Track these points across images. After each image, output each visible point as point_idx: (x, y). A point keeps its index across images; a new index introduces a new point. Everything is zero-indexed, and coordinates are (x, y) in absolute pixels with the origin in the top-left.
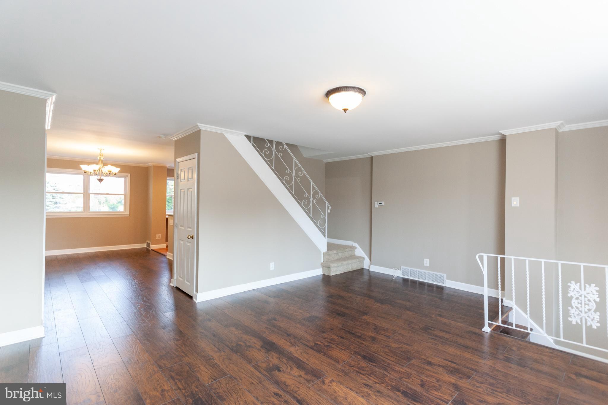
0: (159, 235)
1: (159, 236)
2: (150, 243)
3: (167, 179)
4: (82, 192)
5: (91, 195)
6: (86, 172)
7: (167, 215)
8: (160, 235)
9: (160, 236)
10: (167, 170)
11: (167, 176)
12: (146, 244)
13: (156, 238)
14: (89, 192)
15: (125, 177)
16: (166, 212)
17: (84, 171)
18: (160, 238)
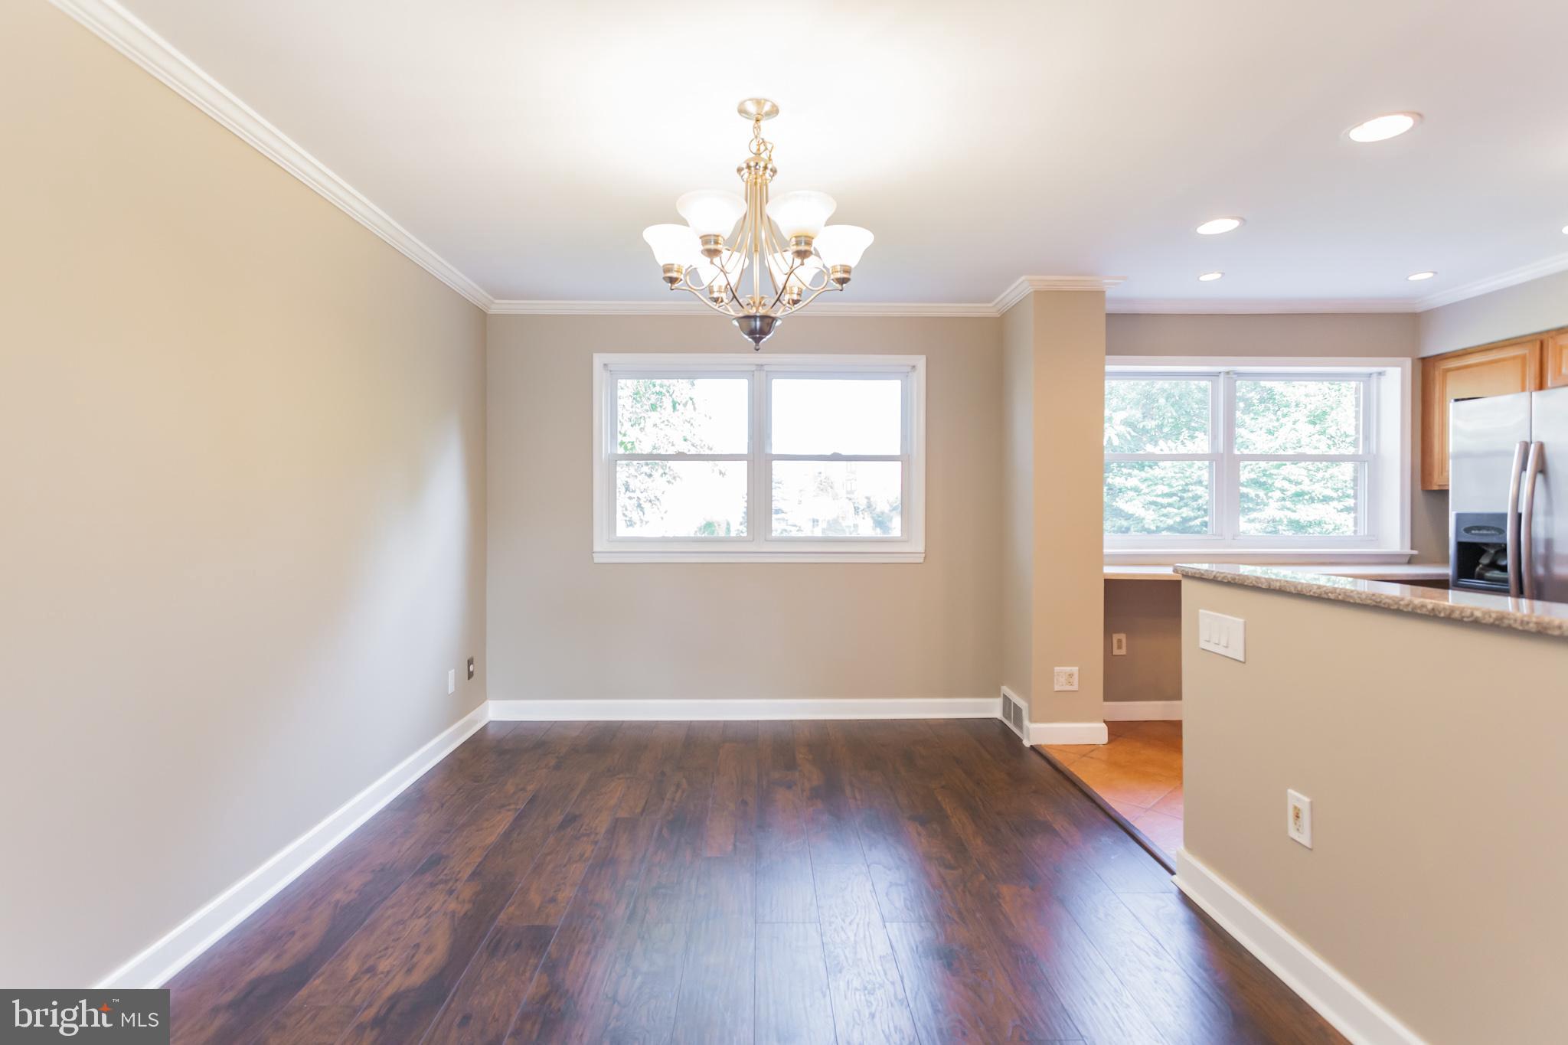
0: (1068, 669)
1: (1071, 675)
2: (1021, 703)
3: (1108, 368)
4: (744, 450)
5: (774, 463)
6: (674, 275)
7: (1106, 560)
8: (1075, 669)
9: (1076, 676)
10: (1104, 319)
11: (1108, 353)
12: (998, 702)
13: (1057, 688)
14: (768, 451)
15: (904, 375)
16: (1106, 543)
17: (667, 269)
18: (1075, 687)
